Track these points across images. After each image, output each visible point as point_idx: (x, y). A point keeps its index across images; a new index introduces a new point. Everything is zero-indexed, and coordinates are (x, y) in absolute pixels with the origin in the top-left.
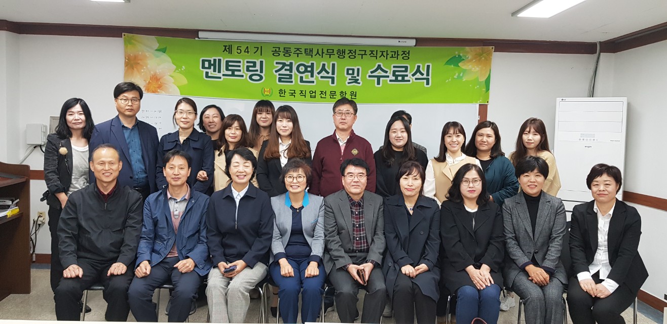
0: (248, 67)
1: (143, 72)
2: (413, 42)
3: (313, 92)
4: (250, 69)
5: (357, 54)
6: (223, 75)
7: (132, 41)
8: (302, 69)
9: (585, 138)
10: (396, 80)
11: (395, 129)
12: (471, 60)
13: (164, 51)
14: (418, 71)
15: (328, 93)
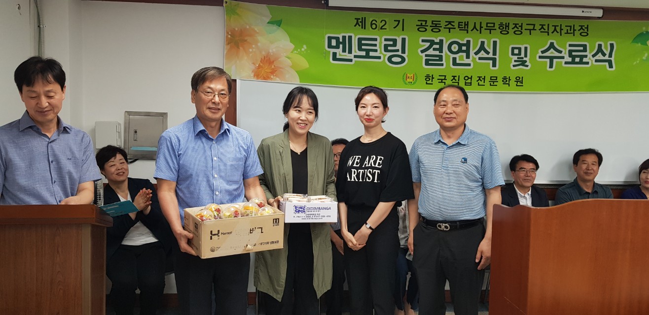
0: (386, 46)
1: (251, 53)
2: (599, 13)
3: (469, 78)
4: (389, 48)
5: (524, 28)
7: (237, 12)
8: (455, 48)
13: (278, 23)
14: (600, 50)
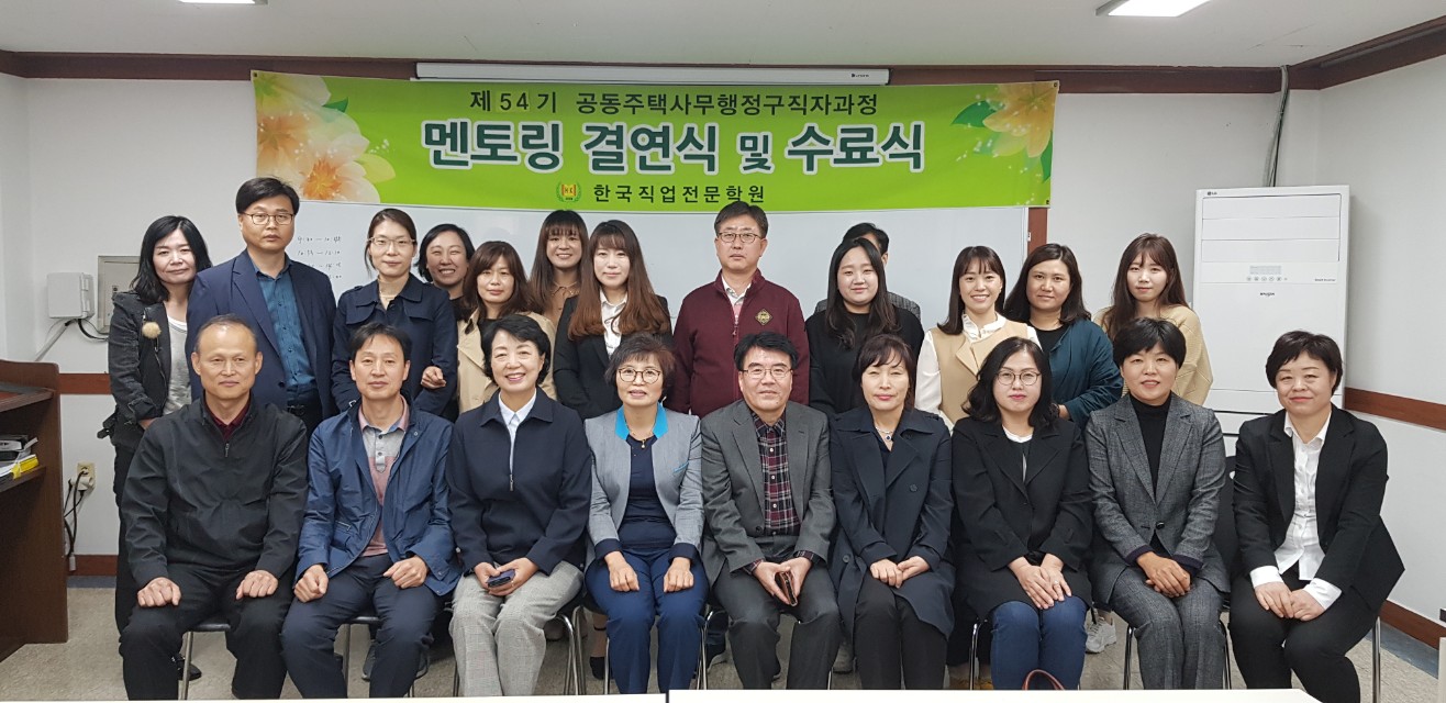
0: (526, 139)
1: (297, 155)
2: (884, 76)
3: (668, 190)
4: (532, 142)
5: (762, 105)
6: (473, 157)
7: (273, 87)
8: (643, 139)
9: (1260, 277)
10: (849, 160)
11: (850, 266)
12: (1009, 113)
13: (342, 107)
14: (896, 138)
15: (702, 191)
